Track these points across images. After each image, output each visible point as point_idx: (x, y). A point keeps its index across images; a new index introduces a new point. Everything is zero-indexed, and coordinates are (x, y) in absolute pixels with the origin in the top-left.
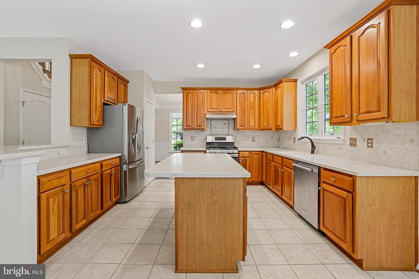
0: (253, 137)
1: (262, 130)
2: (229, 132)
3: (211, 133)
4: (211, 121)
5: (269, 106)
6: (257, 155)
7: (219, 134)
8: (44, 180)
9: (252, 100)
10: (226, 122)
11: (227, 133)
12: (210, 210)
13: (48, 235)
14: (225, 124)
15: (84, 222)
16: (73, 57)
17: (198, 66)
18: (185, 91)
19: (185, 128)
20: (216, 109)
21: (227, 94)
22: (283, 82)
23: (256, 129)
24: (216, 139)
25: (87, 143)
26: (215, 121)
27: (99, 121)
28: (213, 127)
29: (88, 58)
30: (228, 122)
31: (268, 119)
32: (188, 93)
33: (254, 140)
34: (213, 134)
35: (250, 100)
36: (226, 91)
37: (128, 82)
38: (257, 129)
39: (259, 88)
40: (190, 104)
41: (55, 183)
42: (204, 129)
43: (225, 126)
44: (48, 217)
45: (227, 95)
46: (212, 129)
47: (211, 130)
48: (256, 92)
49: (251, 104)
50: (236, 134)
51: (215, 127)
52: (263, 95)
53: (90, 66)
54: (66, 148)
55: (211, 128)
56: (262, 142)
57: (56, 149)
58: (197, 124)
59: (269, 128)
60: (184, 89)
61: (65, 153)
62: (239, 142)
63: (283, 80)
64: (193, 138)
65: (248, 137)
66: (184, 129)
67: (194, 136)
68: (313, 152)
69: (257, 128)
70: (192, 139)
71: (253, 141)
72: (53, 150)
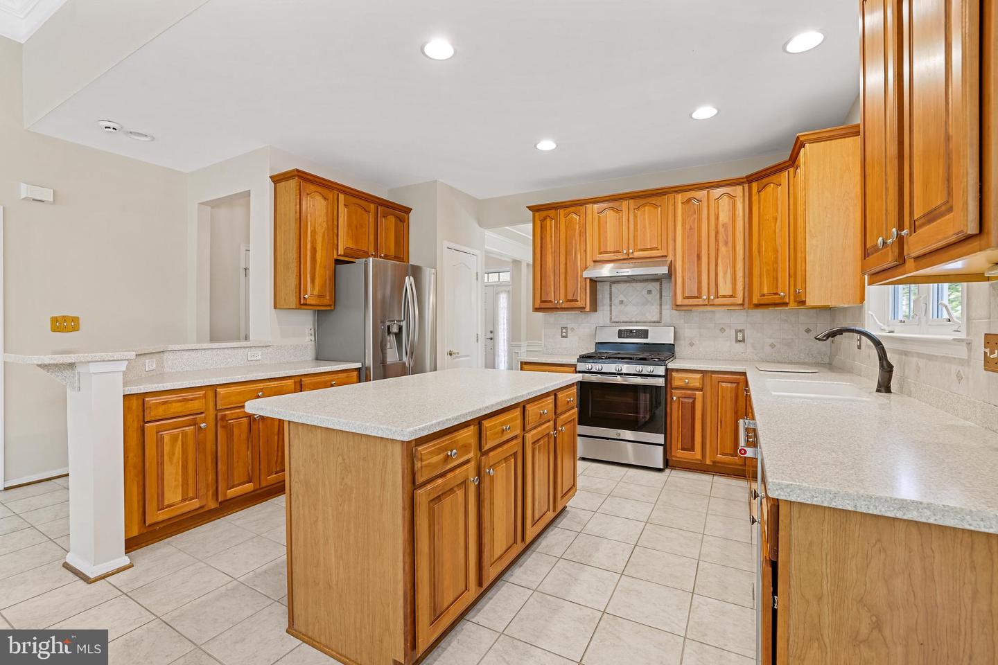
0: (739, 328)
1: (758, 306)
2: (661, 313)
3: (611, 319)
4: (610, 286)
5: (778, 231)
6: (729, 385)
7: (633, 320)
8: (152, 400)
9: (724, 217)
10: (654, 286)
11: (655, 319)
12: (341, 508)
13: (161, 496)
14: (649, 292)
15: (249, 487)
16: (277, 180)
17: (539, 146)
18: (537, 214)
19: (538, 307)
20: (614, 252)
21: (647, 208)
22: (807, 145)
23: (740, 304)
24: (621, 334)
25: (313, 340)
26: (623, 286)
27: (321, 296)
28: (616, 301)
29: (294, 176)
30: (658, 287)
31: (775, 270)
32: (545, 219)
33: (740, 338)
34: (617, 320)
35: (717, 218)
36: (642, 201)
37: (408, 211)
38: (743, 305)
39: (747, 177)
40: (550, 246)
41: (177, 408)
42: (584, 308)
43: (649, 297)
44: (160, 464)
45: (644, 211)
46: (613, 307)
47: (611, 311)
48: (738, 191)
49: (721, 230)
50: (682, 321)
51: (621, 302)
52: (759, 196)
53: (298, 191)
54: (264, 349)
55: (611, 306)
56: (772, 346)
57: (242, 350)
58: (566, 296)
59: (777, 302)
60: (535, 209)
61: (260, 358)
62: (691, 345)
63: (801, 139)
64: (566, 332)
65: (722, 330)
66: (536, 309)
67: (568, 326)
68: (884, 386)
69: (740, 302)
70: (564, 334)
71: (738, 341)
72: (236, 351)
